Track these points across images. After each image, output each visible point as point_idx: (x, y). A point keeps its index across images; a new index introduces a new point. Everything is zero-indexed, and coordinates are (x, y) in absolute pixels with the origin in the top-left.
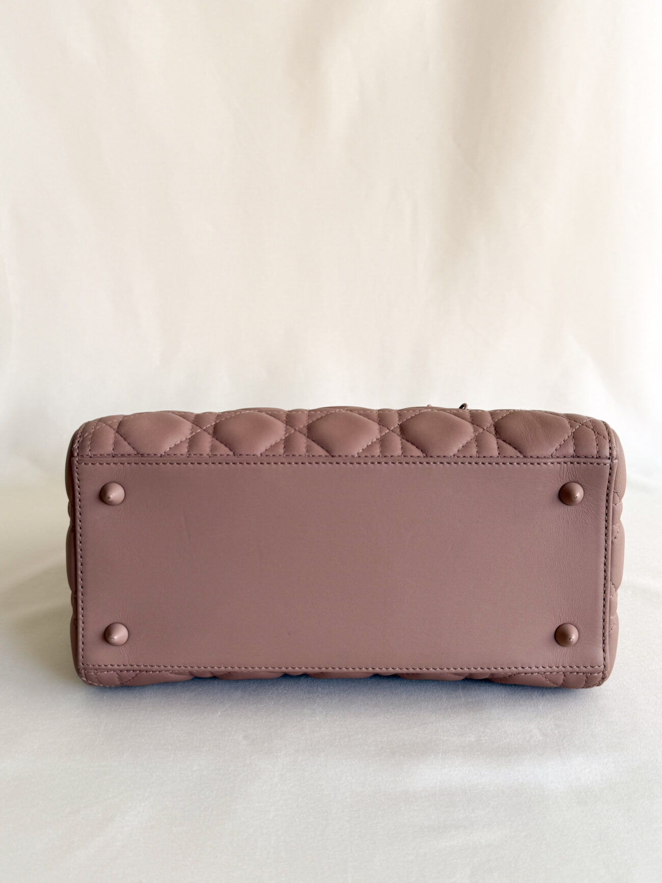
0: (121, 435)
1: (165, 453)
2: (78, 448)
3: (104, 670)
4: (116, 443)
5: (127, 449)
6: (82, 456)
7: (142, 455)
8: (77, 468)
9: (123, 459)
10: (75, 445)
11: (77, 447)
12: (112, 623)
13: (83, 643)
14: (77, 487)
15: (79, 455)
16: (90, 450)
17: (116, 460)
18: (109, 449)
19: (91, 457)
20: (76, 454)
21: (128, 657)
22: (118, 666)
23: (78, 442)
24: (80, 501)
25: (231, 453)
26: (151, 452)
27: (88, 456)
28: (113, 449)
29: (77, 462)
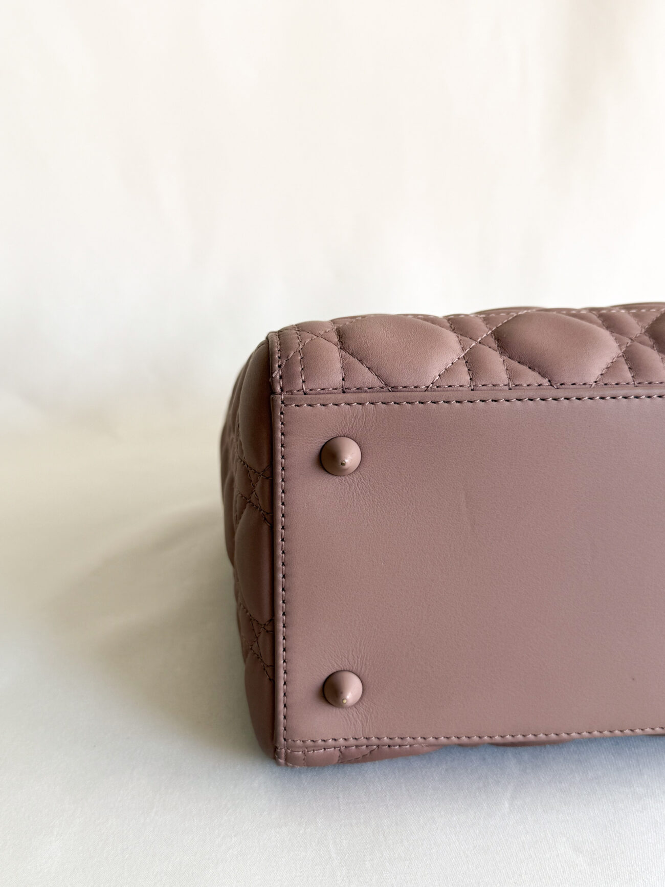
0: (352, 354)
1: (433, 383)
2: (281, 377)
3: (319, 747)
4: (345, 368)
5: (367, 378)
6: (291, 392)
7: (394, 389)
8: (282, 413)
9: (363, 395)
10: (276, 372)
11: (278, 377)
12: (334, 671)
13: (285, 706)
14: (279, 446)
15: (285, 390)
16: (304, 382)
17: (349, 397)
18: (336, 378)
19: (305, 394)
20: (278, 389)
21: (363, 724)
22: (345, 739)
23: (280, 366)
24: (283, 469)
25: (545, 382)
26: (410, 382)
27: (301, 392)
28: (343, 379)
29: (283, 402)
